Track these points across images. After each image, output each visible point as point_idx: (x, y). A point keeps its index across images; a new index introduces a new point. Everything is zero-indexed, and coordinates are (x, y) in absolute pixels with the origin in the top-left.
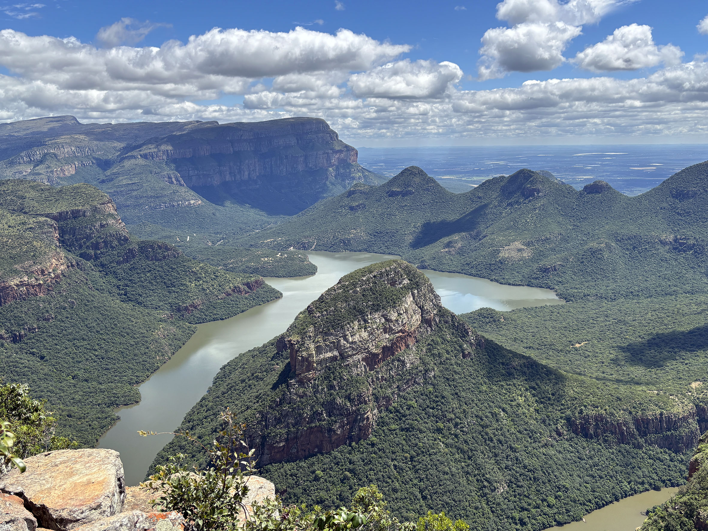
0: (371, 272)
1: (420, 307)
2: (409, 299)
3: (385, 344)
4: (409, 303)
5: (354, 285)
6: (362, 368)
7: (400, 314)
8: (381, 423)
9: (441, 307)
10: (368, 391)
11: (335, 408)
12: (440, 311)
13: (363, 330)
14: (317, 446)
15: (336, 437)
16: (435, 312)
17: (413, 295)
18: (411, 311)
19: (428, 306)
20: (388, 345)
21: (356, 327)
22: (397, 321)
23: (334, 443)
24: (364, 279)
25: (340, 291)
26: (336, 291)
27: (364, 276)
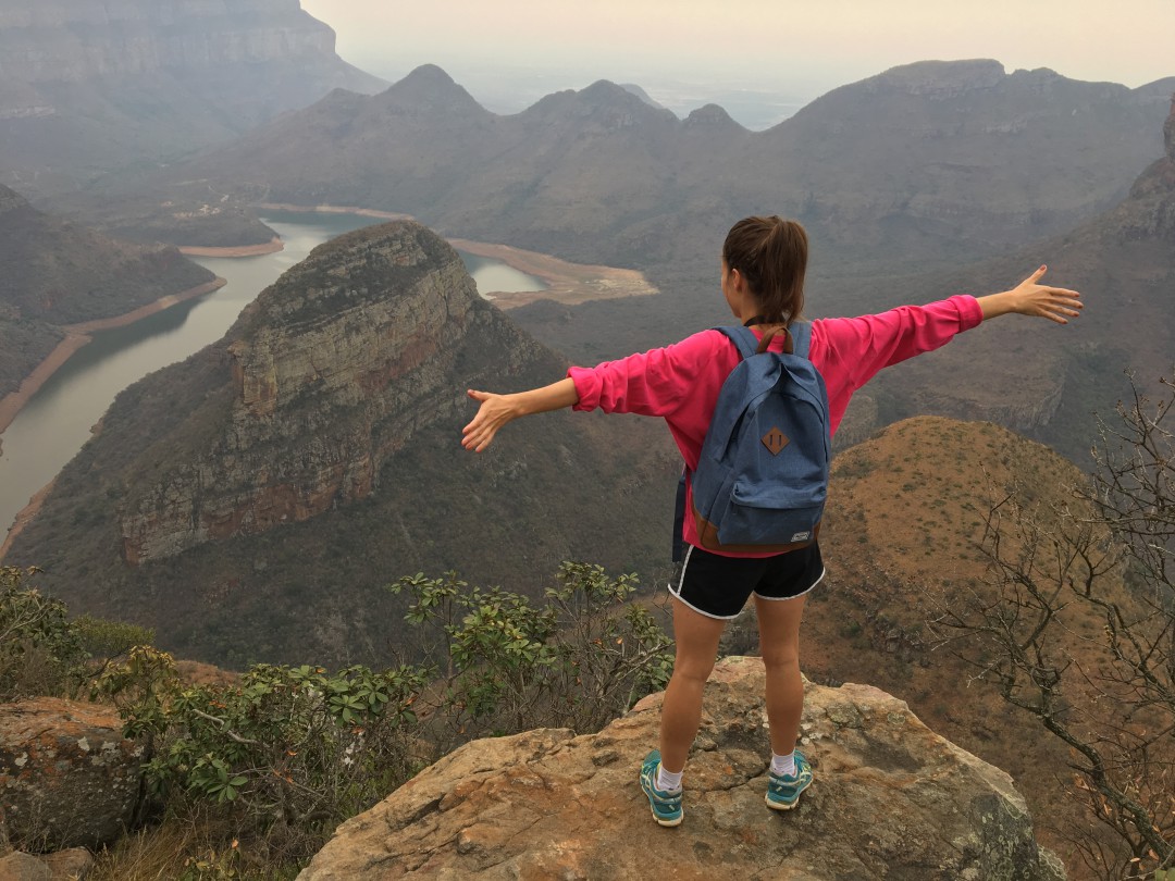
0: (364, 240)
2: (427, 284)
3: (390, 355)
4: (427, 291)
5: (336, 261)
9: (476, 297)
11: (312, 454)
12: (475, 302)
13: (354, 333)
14: (285, 512)
15: (315, 497)
16: (468, 305)
17: (433, 277)
18: (430, 303)
19: (457, 295)
20: (395, 356)
21: (342, 330)
23: (312, 506)
24: (354, 250)
25: (314, 270)
26: (305, 269)
27: (352, 246)
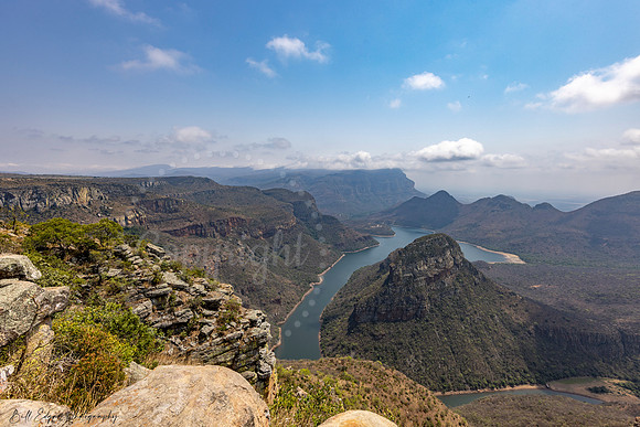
0: (431, 238)
1: (453, 257)
5: (422, 243)
6: (424, 283)
7: (443, 260)
8: (432, 311)
10: (426, 294)
11: (410, 300)
12: (464, 261)
15: (409, 314)
16: (461, 260)
17: (450, 251)
19: (458, 258)
21: (422, 264)
22: (442, 263)
24: (427, 241)
25: (415, 245)
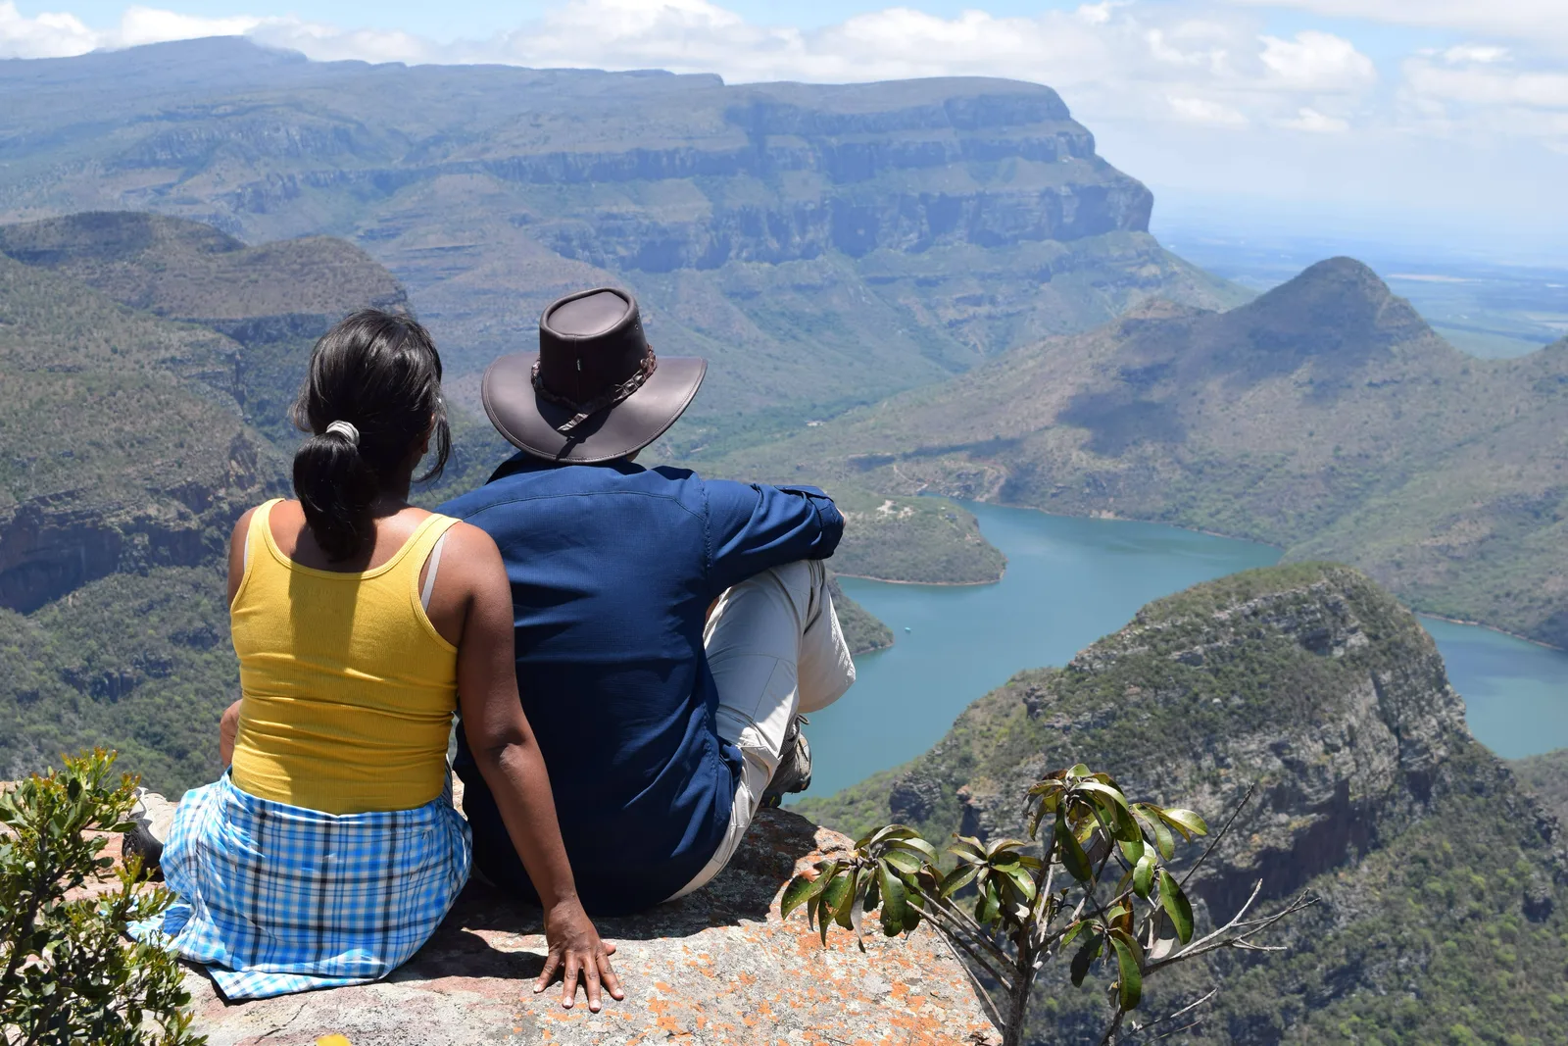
0: (1247, 598)
1: (1396, 731)
2: (1364, 701)
3: (1272, 843)
4: (1363, 714)
5: (1189, 635)
7: (1331, 749)
9: (1463, 737)
12: (1460, 751)
13: (1207, 787)
16: (1444, 752)
17: (1377, 685)
18: (1368, 740)
19: (1424, 730)
20: (1283, 845)
21: (1185, 778)
22: (1320, 770)
24: (1223, 617)
25: (1141, 650)
26: (1125, 648)
27: (1221, 608)
